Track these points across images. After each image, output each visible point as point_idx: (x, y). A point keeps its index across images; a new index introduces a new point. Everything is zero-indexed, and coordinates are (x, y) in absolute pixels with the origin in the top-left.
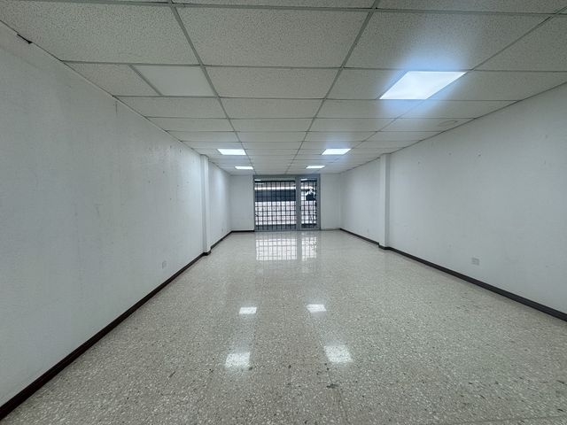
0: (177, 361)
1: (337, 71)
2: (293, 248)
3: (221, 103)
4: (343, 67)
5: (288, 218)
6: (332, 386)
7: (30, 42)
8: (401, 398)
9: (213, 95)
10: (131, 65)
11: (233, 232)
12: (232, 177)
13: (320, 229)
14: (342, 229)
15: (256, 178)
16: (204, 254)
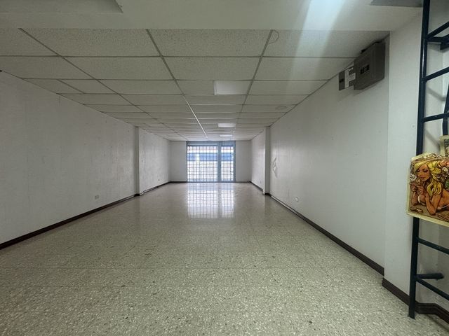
3: (123, 97)
10: (58, 80)
11: (170, 182)
12: (171, 142)
13: (235, 182)
14: (251, 182)
15: (189, 144)
16: (137, 195)
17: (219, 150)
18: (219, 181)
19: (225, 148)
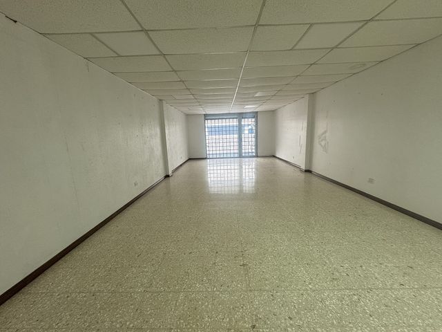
0: (142, 247)
1: (253, 28)
2: (236, 171)
3: (166, 60)
4: (257, 25)
5: (232, 148)
6: (244, 265)
7: (15, 22)
8: (289, 274)
9: (158, 53)
10: (91, 34)
11: (190, 159)
12: (188, 116)
13: (257, 156)
14: (274, 156)
15: (206, 117)
16: (167, 176)
17: (240, 122)
18: (240, 156)
19: (246, 120)
